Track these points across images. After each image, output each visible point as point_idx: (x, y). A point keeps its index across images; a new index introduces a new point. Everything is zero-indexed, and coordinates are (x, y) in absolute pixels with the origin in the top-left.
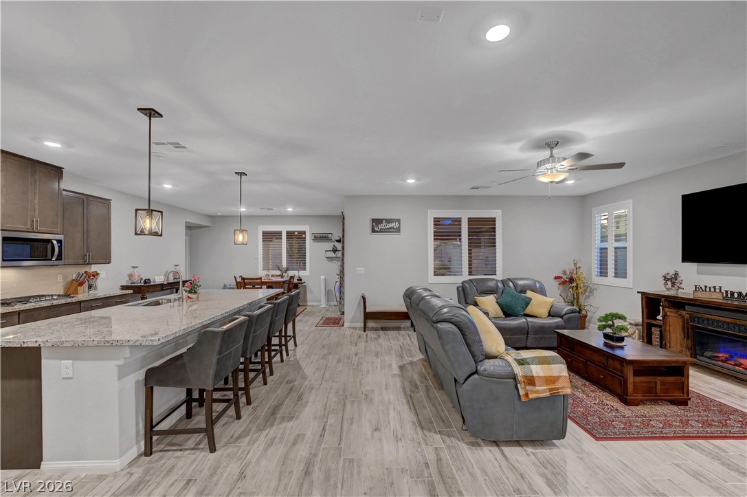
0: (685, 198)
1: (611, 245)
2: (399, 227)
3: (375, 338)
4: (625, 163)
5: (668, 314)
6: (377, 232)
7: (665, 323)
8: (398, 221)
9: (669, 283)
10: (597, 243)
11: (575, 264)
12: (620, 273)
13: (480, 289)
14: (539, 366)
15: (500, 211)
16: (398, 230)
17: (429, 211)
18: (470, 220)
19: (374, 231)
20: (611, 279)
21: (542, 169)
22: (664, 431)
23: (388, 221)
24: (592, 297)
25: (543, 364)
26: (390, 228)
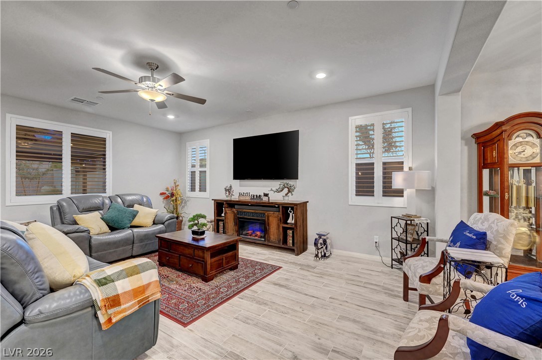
0: (235, 141)
1: (198, 170)
4: (206, 101)
5: (227, 212)
7: (225, 218)
9: (227, 192)
10: (189, 169)
11: (175, 183)
12: (203, 189)
13: (81, 208)
14: (127, 279)
15: (111, 133)
17: (8, 114)
20: (197, 193)
24: (186, 207)
25: (131, 275)
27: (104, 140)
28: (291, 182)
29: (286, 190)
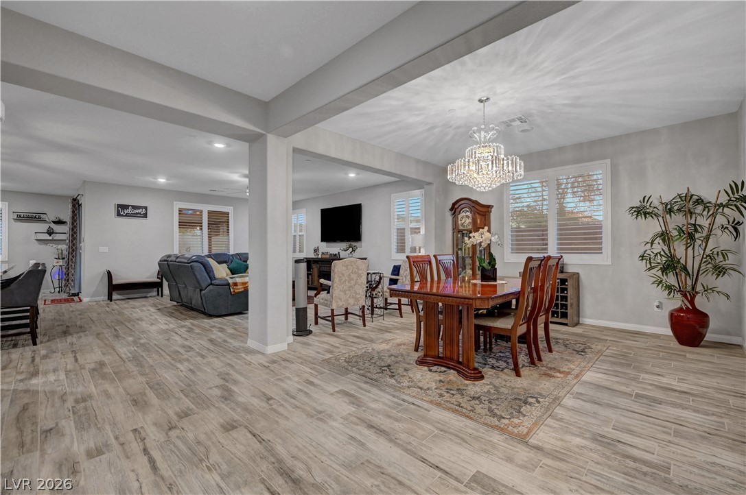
0: (322, 210)
1: (298, 233)
2: (146, 213)
5: (314, 267)
6: (122, 215)
7: (313, 272)
8: (146, 208)
9: (315, 252)
10: (292, 233)
12: (302, 250)
15: (232, 208)
16: (145, 216)
17: (175, 203)
18: (210, 212)
19: (119, 214)
20: (298, 254)
23: (134, 207)
26: (137, 213)
27: (227, 213)
28: (354, 244)
29: (351, 249)
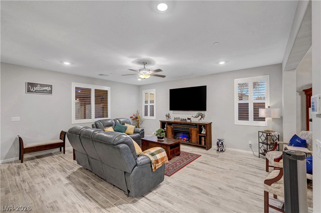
0: (170, 90)
1: (149, 104)
2: (51, 90)
3: (35, 165)
4: (165, 76)
5: (168, 127)
6: (32, 92)
7: (167, 130)
8: (51, 86)
9: (167, 117)
10: (144, 104)
11: (137, 112)
12: (152, 115)
13: (105, 125)
14: (158, 154)
15: (110, 88)
16: (50, 92)
17: (73, 83)
18: (96, 90)
19: (29, 91)
20: (149, 117)
21: (141, 72)
22: (181, 165)
23: (42, 85)
24: (142, 124)
25: (159, 153)
26: (44, 90)
27: (107, 91)
28: (203, 112)
29: (200, 117)
